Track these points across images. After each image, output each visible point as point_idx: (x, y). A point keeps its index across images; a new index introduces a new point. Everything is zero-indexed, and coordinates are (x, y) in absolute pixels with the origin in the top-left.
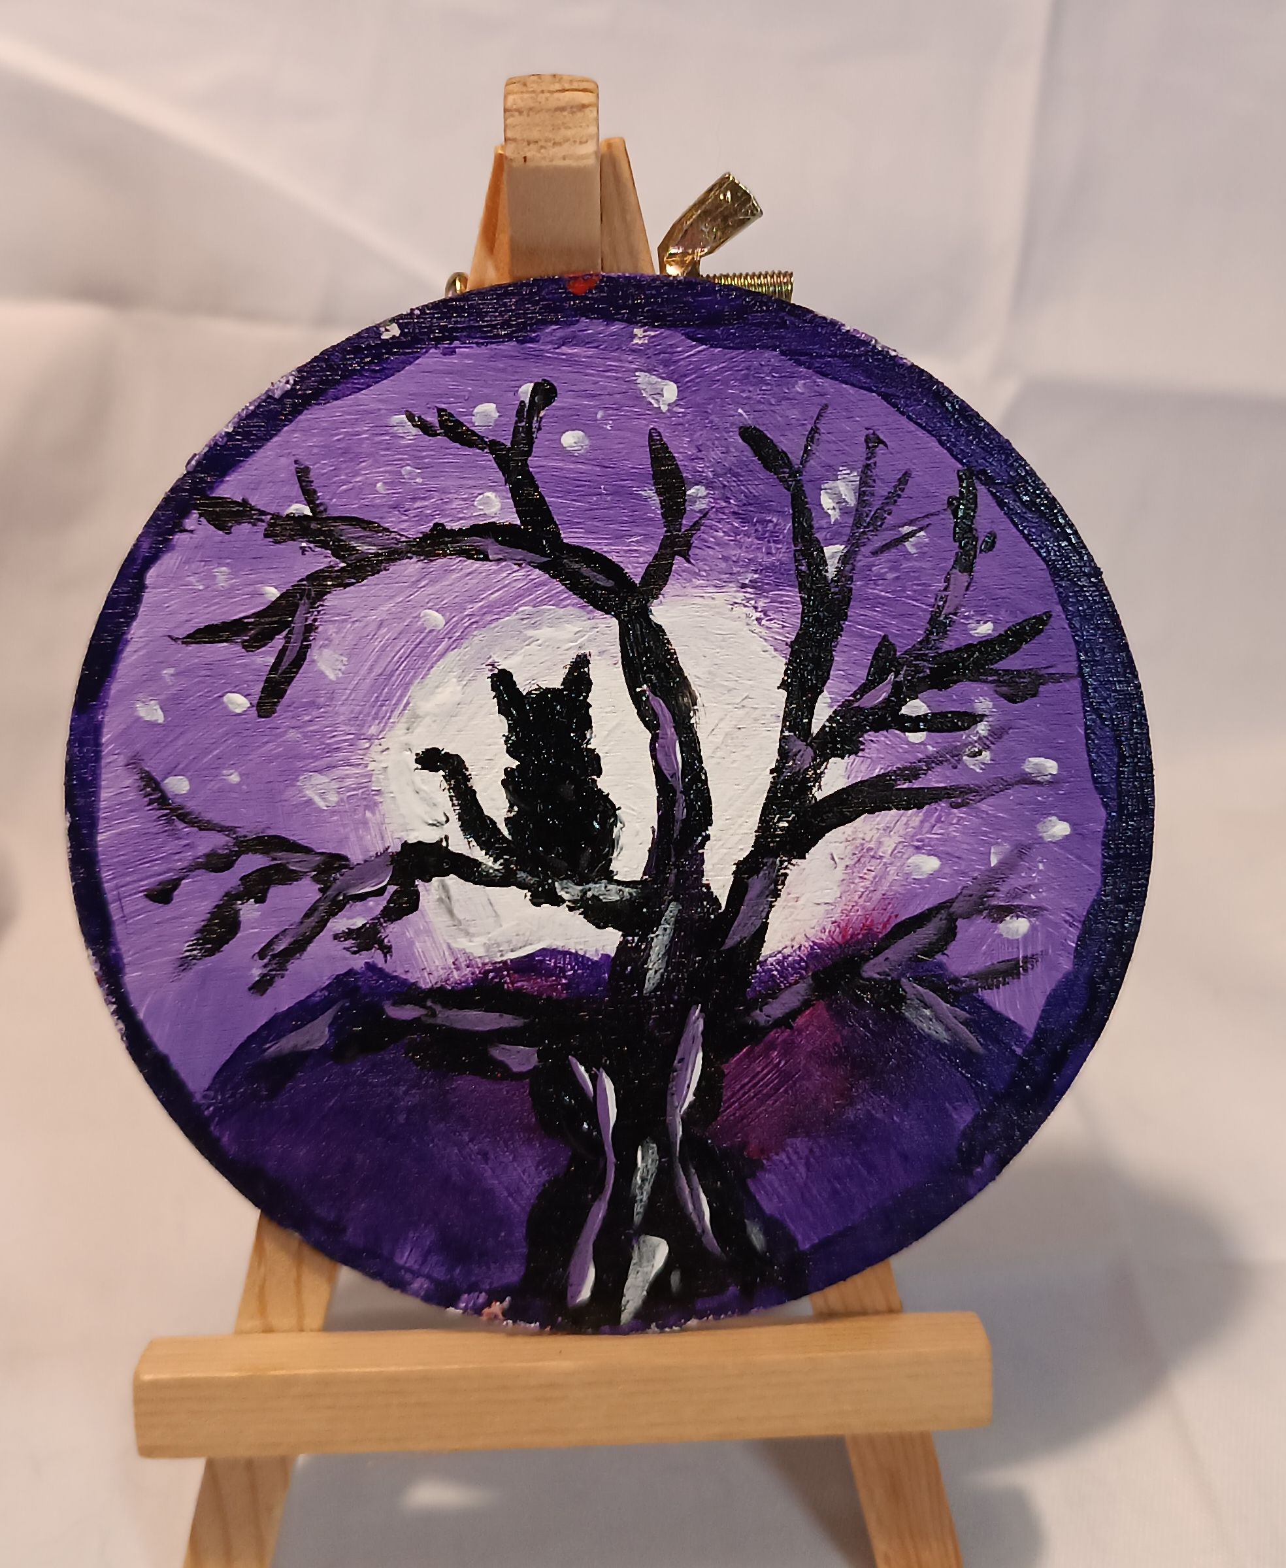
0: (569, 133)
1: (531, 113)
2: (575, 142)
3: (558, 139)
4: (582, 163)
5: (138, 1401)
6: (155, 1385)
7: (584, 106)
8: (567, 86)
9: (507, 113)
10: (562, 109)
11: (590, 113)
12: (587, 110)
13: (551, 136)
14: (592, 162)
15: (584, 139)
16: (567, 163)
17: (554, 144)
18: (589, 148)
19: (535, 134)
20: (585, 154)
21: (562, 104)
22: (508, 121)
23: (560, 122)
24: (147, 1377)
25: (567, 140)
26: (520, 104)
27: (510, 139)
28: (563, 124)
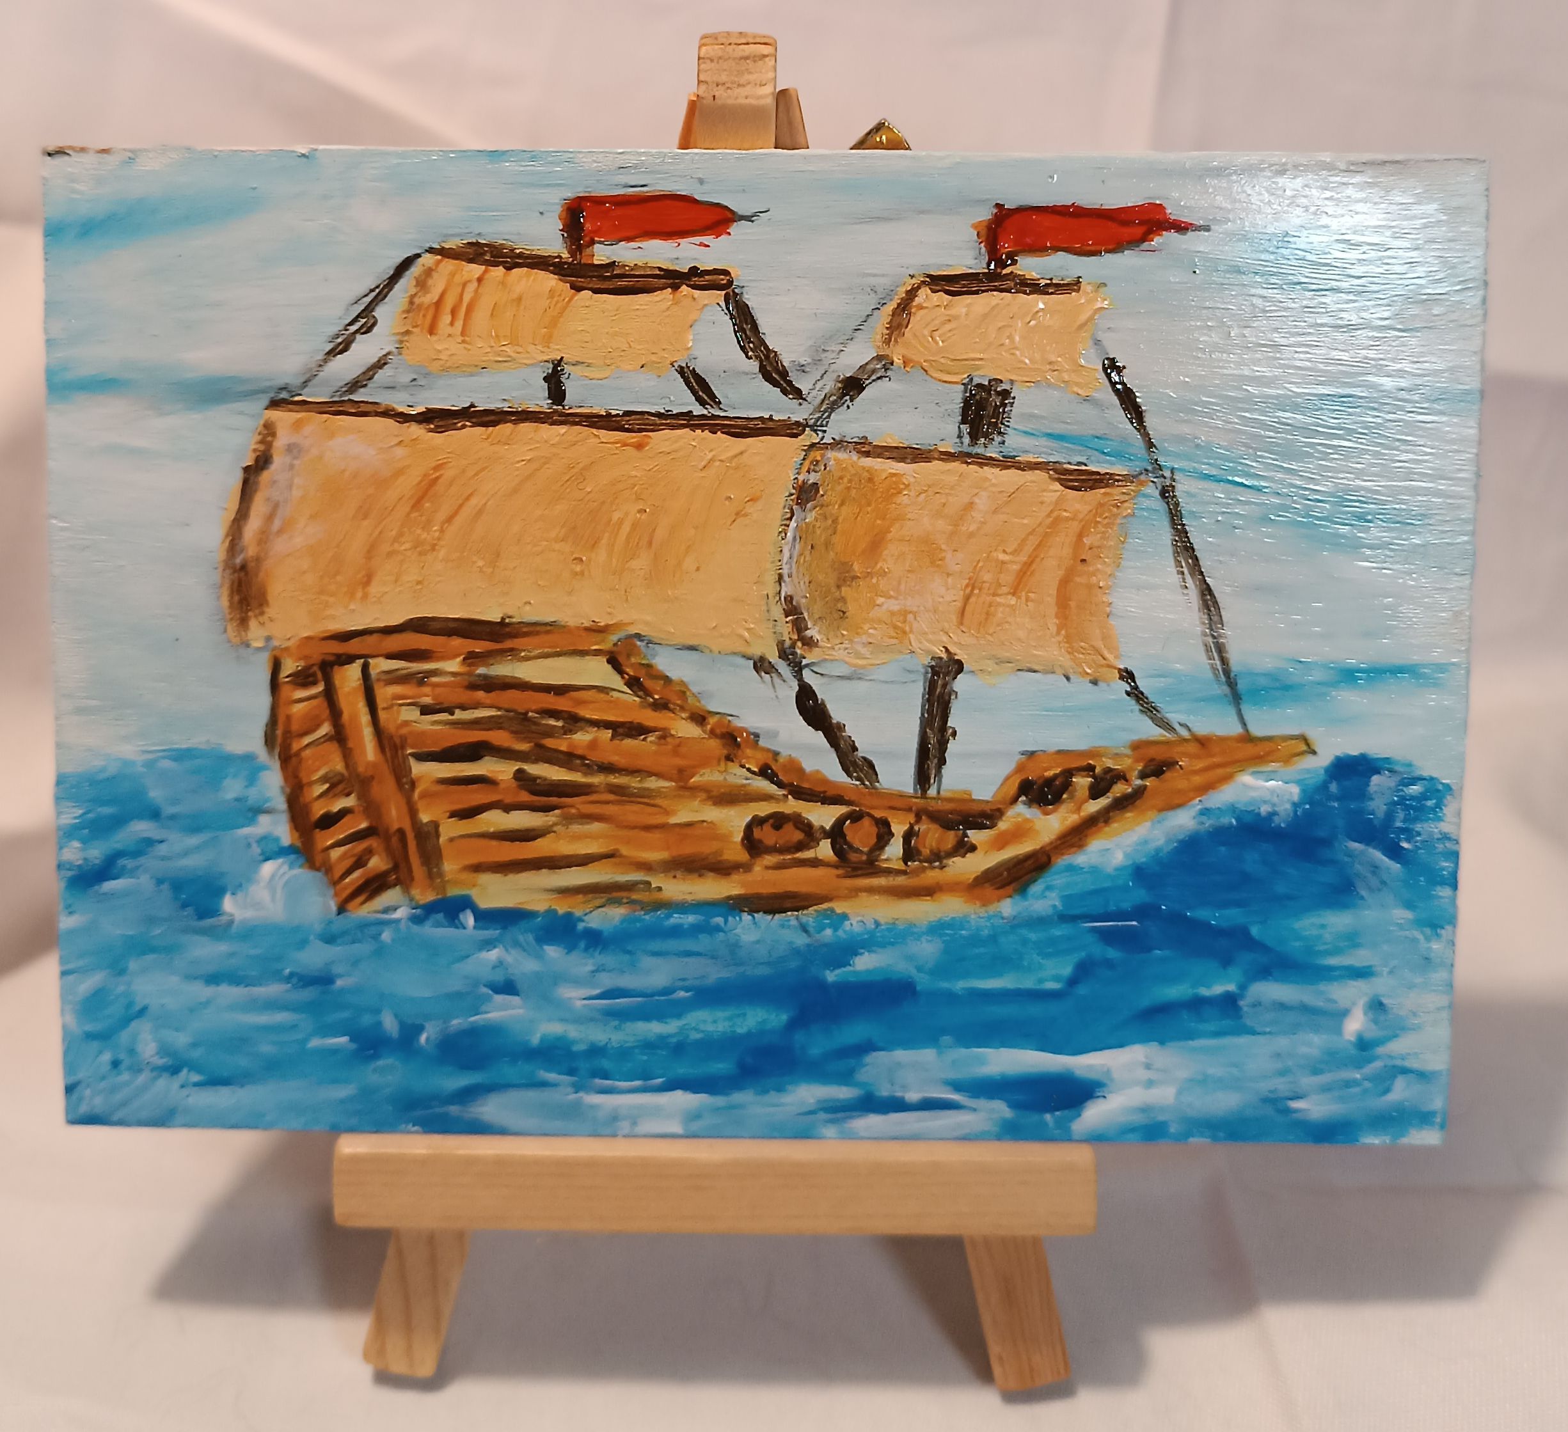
0: (751, 77)
2: (756, 84)
3: (742, 81)
4: (762, 102)
6: (356, 1158)
7: (766, 56)
8: (751, 41)
9: (701, 61)
10: (747, 58)
11: (770, 62)
12: (767, 59)
13: (736, 79)
14: (770, 101)
15: (764, 82)
16: (750, 101)
17: (739, 85)
18: (768, 90)
19: (724, 78)
20: (765, 94)
21: (746, 54)
22: (702, 66)
23: (743, 68)
25: (749, 83)
26: (712, 54)
27: (702, 82)
28: (747, 69)
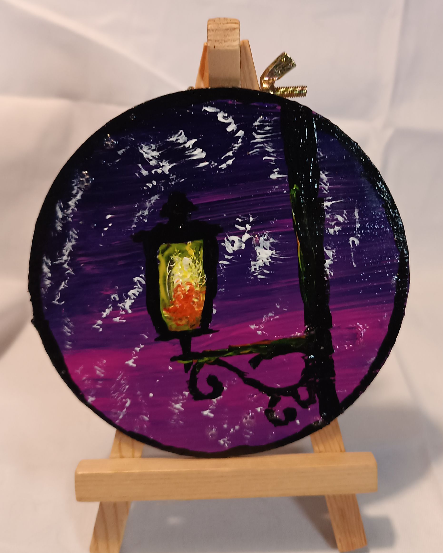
0: (230, 38)
1: (216, 31)
2: (232, 41)
3: (226, 40)
4: (234, 48)
5: (76, 481)
6: (83, 475)
7: (234, 29)
8: (229, 22)
9: (208, 31)
10: (227, 30)
12: (236, 30)
13: (223, 39)
14: (238, 48)
15: (235, 40)
16: (230, 48)
18: (237, 43)
19: (218, 38)
20: (235, 45)
21: (227, 28)
22: (209, 33)
23: (226, 34)
24: (80, 473)
25: (229, 40)
26: (213, 28)
27: (209, 40)
28: (228, 34)
